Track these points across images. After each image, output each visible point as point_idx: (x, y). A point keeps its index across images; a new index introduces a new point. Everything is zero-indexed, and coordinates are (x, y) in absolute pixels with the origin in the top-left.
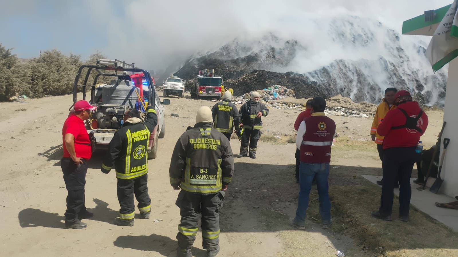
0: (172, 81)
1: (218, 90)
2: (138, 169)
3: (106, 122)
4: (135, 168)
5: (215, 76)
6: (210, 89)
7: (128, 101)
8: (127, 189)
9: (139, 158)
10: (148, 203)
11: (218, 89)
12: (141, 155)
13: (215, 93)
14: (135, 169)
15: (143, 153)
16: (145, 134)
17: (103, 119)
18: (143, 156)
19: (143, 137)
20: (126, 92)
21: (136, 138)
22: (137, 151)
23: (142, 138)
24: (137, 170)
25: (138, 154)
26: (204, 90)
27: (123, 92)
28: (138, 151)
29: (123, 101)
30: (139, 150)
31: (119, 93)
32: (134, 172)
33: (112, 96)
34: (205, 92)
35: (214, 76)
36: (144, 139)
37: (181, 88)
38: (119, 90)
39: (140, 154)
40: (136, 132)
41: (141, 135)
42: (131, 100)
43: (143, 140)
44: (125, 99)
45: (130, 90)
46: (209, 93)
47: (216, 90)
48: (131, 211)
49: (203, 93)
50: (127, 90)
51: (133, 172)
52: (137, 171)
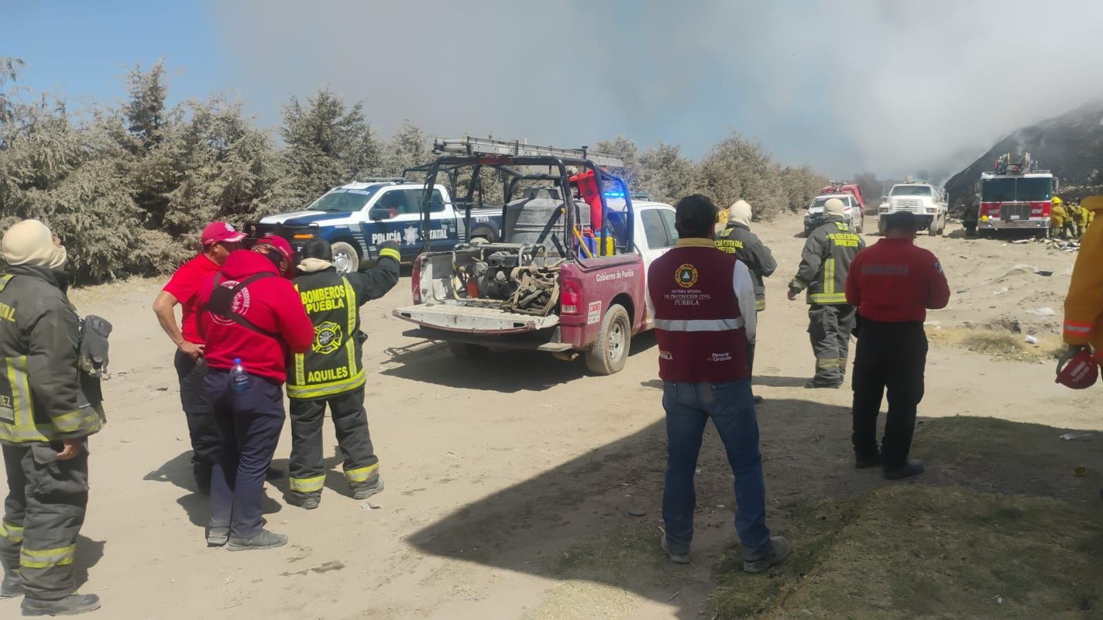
0: (906, 193)
1: (1039, 211)
2: (325, 376)
3: (489, 284)
4: (317, 373)
5: (1033, 171)
6: (1017, 210)
7: (549, 236)
8: (299, 420)
9: (326, 351)
10: (360, 459)
11: (1040, 208)
12: (332, 343)
13: (1031, 219)
14: (317, 376)
15: (337, 341)
16: (338, 296)
17: (483, 277)
18: (337, 348)
19: (334, 304)
20: (544, 214)
21: (314, 304)
22: (321, 334)
23: (330, 306)
24: (325, 379)
25: (321, 341)
26: (997, 211)
27: (538, 213)
28: (323, 334)
29: (538, 235)
30: (323, 332)
31: (530, 217)
32: (316, 383)
33: (517, 224)
34: (998, 219)
35: (1031, 172)
36: (335, 307)
37: (928, 209)
38: (531, 211)
39: (330, 341)
40: (313, 291)
41: (327, 298)
42: (558, 232)
43: (332, 309)
44: (543, 232)
45: (554, 209)
46: (1012, 221)
47: (1034, 211)
48: (308, 472)
49: (991, 220)
50: (548, 210)
51: (312, 383)
52: (323, 382)
